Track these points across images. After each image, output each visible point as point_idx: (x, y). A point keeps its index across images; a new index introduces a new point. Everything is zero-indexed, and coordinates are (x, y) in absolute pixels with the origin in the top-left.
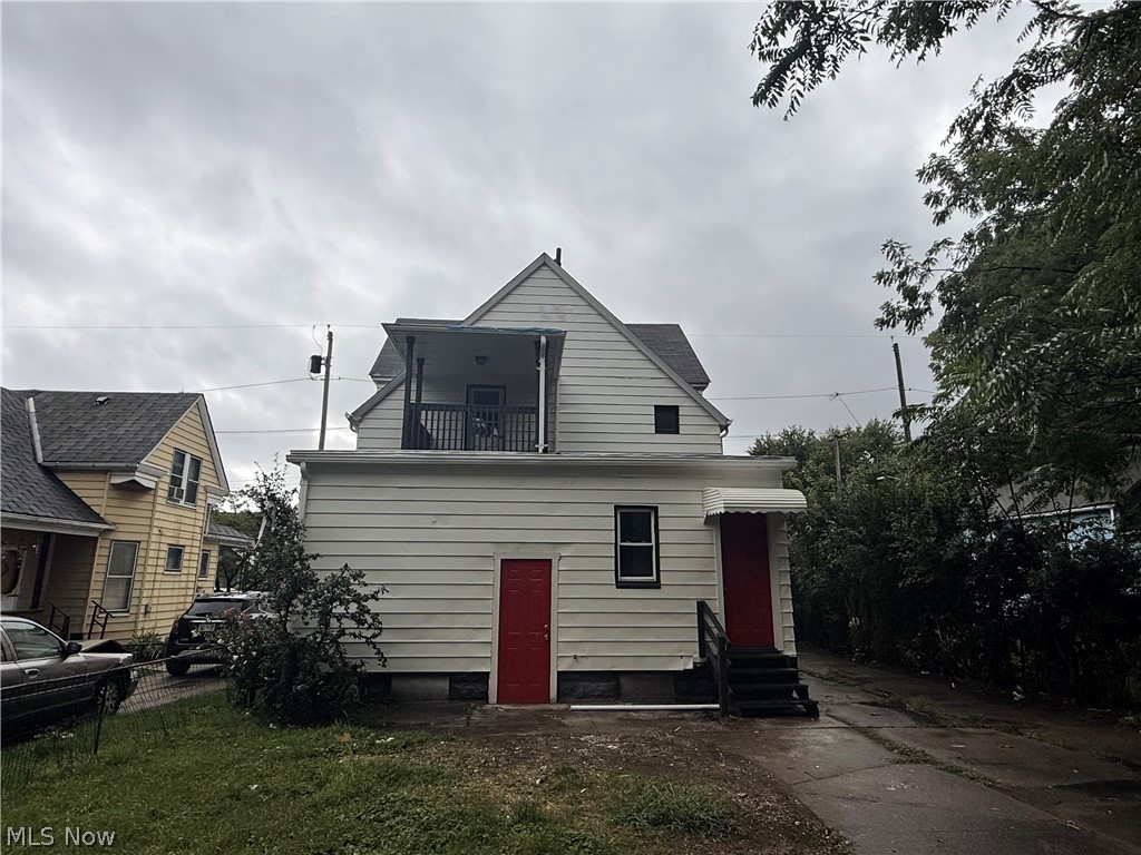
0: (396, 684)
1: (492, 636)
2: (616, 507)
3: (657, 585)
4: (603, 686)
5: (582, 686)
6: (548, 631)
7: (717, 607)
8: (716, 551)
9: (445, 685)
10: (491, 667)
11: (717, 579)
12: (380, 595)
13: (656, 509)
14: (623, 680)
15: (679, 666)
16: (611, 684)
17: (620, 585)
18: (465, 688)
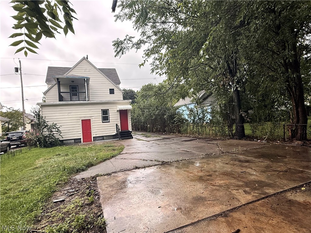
0: (64, 142)
1: (81, 132)
2: (102, 110)
3: (109, 122)
4: (101, 138)
5: (97, 139)
6: (91, 131)
7: (119, 125)
8: (119, 116)
9: (73, 141)
10: (82, 137)
11: (119, 120)
12: (60, 127)
13: (108, 110)
14: (104, 137)
15: (113, 134)
16: (102, 138)
17: (103, 122)
18: (77, 141)
